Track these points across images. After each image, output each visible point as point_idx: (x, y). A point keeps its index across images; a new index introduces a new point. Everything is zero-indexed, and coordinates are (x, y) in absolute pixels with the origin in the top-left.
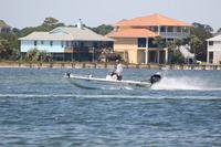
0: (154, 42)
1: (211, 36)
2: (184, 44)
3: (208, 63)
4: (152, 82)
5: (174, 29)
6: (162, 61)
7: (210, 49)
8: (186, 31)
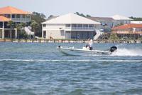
0: (8, 25)
1: (45, 21)
2: (27, 26)
3: (42, 38)
4: (112, 51)
5: (21, 16)
6: (13, 37)
7: (44, 29)
8: (28, 17)
